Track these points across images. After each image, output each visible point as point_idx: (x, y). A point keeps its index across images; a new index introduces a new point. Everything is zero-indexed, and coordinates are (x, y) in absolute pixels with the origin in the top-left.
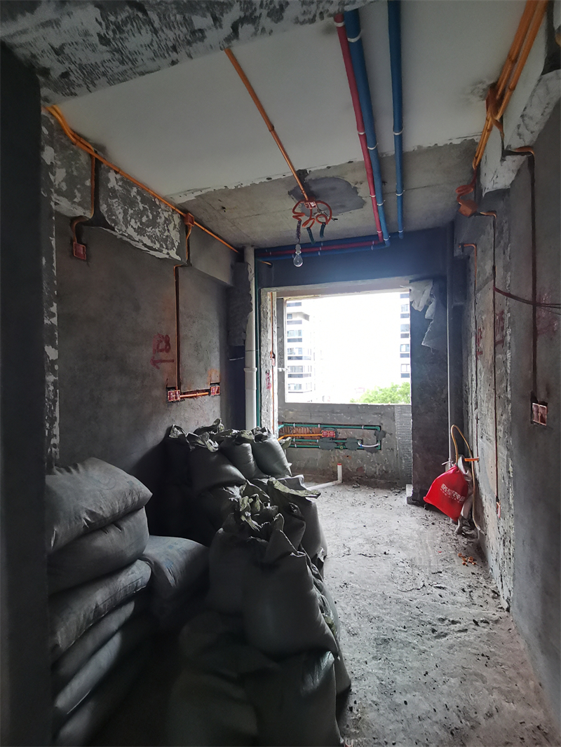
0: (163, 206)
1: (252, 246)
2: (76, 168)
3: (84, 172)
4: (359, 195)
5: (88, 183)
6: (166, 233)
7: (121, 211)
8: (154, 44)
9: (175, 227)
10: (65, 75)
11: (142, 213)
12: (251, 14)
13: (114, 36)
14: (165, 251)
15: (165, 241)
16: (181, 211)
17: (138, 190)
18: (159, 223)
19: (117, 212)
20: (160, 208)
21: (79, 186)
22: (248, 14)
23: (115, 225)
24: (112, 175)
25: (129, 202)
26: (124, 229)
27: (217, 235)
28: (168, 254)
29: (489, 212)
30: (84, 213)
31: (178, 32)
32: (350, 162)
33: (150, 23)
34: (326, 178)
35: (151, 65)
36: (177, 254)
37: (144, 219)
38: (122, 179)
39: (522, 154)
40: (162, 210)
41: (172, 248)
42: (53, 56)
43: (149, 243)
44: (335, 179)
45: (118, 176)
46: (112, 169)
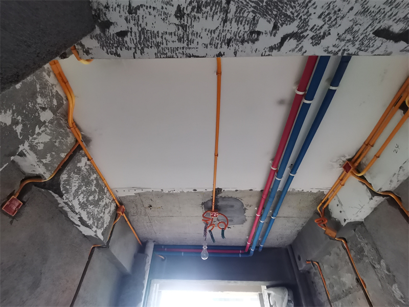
0: (108, 194)
1: (154, 241)
2: (60, 142)
3: (65, 147)
4: (245, 214)
5: (63, 155)
6: (102, 215)
7: (77, 185)
8: (217, 32)
9: (109, 212)
10: (123, 34)
11: (92, 193)
12: (302, 32)
13: (191, 12)
14: (94, 229)
15: (98, 220)
16: (119, 202)
17: (97, 177)
18: (99, 205)
19: (73, 184)
20: (106, 195)
21: (54, 153)
22: (300, 31)
23: (65, 193)
24: (84, 160)
25: (86, 181)
26: (71, 198)
27: (133, 228)
28: (96, 232)
29: (340, 238)
30: (44, 173)
31: (241, 27)
32: (251, 190)
33: (226, 11)
34: (232, 197)
35: (201, 51)
36: (103, 234)
37: (91, 198)
38: (90, 166)
39: (383, 196)
40: (106, 197)
41: (101, 228)
42: (125, 14)
43: (85, 217)
44: (236, 199)
45: (88, 163)
46: (87, 156)
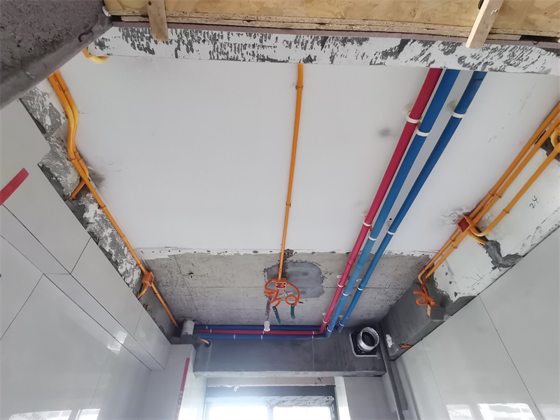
0: (129, 257)
4: (322, 284)
16: (144, 267)
17: (112, 233)
24: (93, 208)
27: (166, 303)
32: (333, 252)
38: (102, 216)
40: (126, 260)
45: (99, 212)
46: (97, 202)
